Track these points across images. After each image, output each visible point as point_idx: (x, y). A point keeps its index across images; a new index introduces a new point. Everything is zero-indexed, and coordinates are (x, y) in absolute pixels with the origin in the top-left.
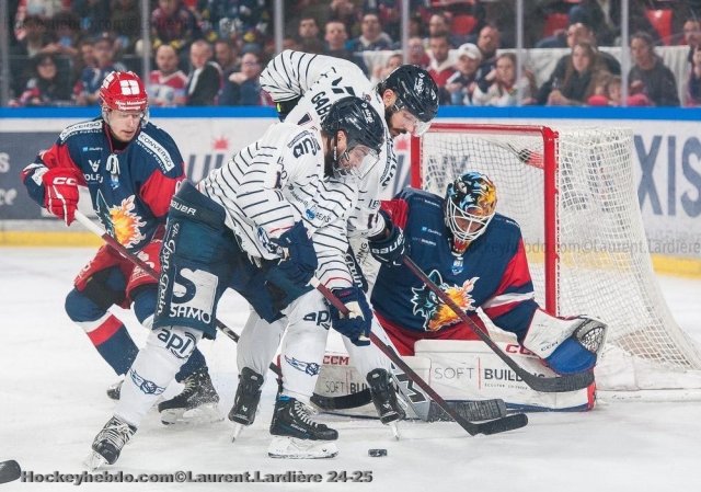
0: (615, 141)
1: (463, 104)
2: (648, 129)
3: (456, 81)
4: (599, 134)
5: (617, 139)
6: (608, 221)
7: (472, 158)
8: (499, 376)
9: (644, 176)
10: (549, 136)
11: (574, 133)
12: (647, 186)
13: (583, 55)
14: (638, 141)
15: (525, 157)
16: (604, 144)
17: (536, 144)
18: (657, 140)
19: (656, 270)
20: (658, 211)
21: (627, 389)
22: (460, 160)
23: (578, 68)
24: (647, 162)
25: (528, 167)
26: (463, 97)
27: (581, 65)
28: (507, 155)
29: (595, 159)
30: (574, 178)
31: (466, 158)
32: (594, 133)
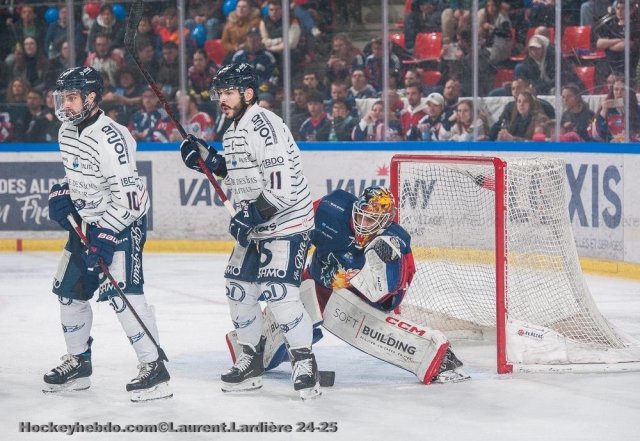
0: (551, 169)
1: (431, 140)
2: (577, 159)
3: (425, 122)
4: (538, 164)
5: (552, 167)
6: (545, 232)
7: (439, 182)
8: (373, 335)
9: (573, 196)
10: (499, 165)
11: (518, 162)
12: (576, 203)
13: (525, 101)
14: (569, 168)
15: (480, 181)
16: (543, 171)
17: (488, 170)
18: (584, 168)
19: (583, 269)
20: (584, 223)
21: (560, 363)
22: (428, 184)
23: (521, 112)
24: (576, 185)
25: (482, 189)
26: (431, 134)
27: (523, 109)
28: (466, 180)
29: (534, 184)
30: (519, 199)
31: (433, 182)
32: (534, 163)
